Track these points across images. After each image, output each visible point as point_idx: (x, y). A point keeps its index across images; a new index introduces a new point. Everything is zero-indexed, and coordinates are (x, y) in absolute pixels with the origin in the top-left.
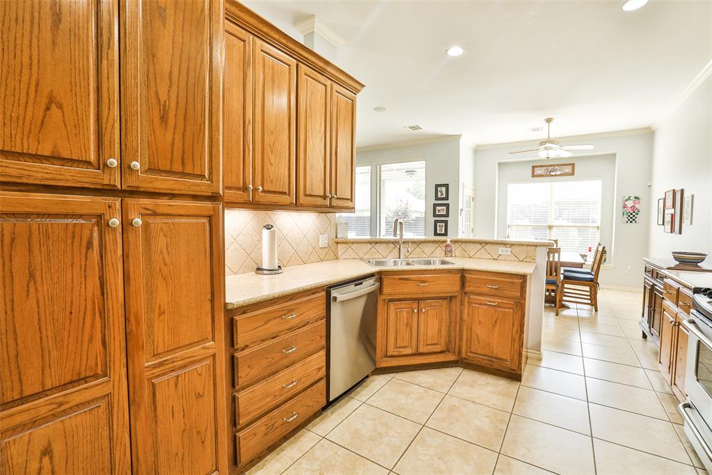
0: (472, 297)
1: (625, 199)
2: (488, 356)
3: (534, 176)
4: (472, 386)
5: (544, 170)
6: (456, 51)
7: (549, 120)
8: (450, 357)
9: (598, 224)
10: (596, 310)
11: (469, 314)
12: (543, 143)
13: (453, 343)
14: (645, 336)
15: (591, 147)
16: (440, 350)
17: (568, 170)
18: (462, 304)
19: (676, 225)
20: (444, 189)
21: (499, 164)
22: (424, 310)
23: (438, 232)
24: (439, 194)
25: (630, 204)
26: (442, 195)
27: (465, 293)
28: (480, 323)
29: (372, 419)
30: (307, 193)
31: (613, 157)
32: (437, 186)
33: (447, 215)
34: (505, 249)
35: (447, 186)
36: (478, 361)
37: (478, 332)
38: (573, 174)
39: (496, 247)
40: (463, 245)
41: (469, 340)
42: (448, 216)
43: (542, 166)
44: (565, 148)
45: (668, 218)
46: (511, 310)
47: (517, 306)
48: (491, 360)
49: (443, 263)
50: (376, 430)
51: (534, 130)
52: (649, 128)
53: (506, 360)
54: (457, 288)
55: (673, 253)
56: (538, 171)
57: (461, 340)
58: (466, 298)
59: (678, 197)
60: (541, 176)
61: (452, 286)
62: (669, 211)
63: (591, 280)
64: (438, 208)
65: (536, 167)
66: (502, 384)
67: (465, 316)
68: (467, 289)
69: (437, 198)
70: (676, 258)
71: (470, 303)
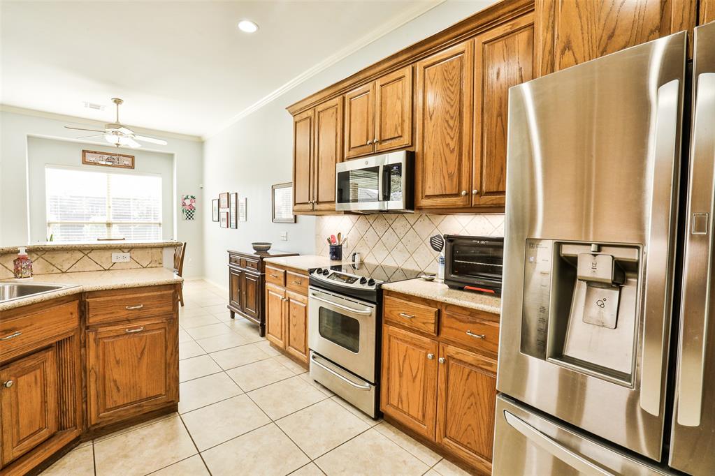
0: (100, 330)
1: (185, 197)
2: (135, 402)
3: (84, 162)
4: (126, 456)
7: (117, 101)
8: (70, 436)
9: (160, 220)
11: (97, 357)
12: (110, 125)
13: (71, 414)
14: (233, 316)
15: (164, 143)
16: (47, 436)
17: (127, 162)
18: (84, 345)
19: (232, 222)
21: (28, 137)
22: (9, 384)
25: (188, 202)
27: (87, 328)
28: (118, 362)
31: (171, 156)
34: (121, 254)
36: (119, 416)
37: (116, 377)
38: (132, 167)
39: (107, 254)
40: (47, 256)
41: (102, 394)
43: (95, 152)
44: (137, 137)
45: (223, 216)
46: (162, 331)
47: (169, 323)
48: (139, 406)
49: (23, 291)
51: (93, 106)
52: (199, 138)
53: (161, 395)
54: (74, 323)
55: (253, 244)
56: (89, 157)
57: (85, 400)
58: (92, 336)
60: (94, 164)
61: (62, 323)
65: (88, 151)
66: (158, 428)
67: (92, 361)
68: (92, 320)
70: (255, 248)
71: (96, 341)
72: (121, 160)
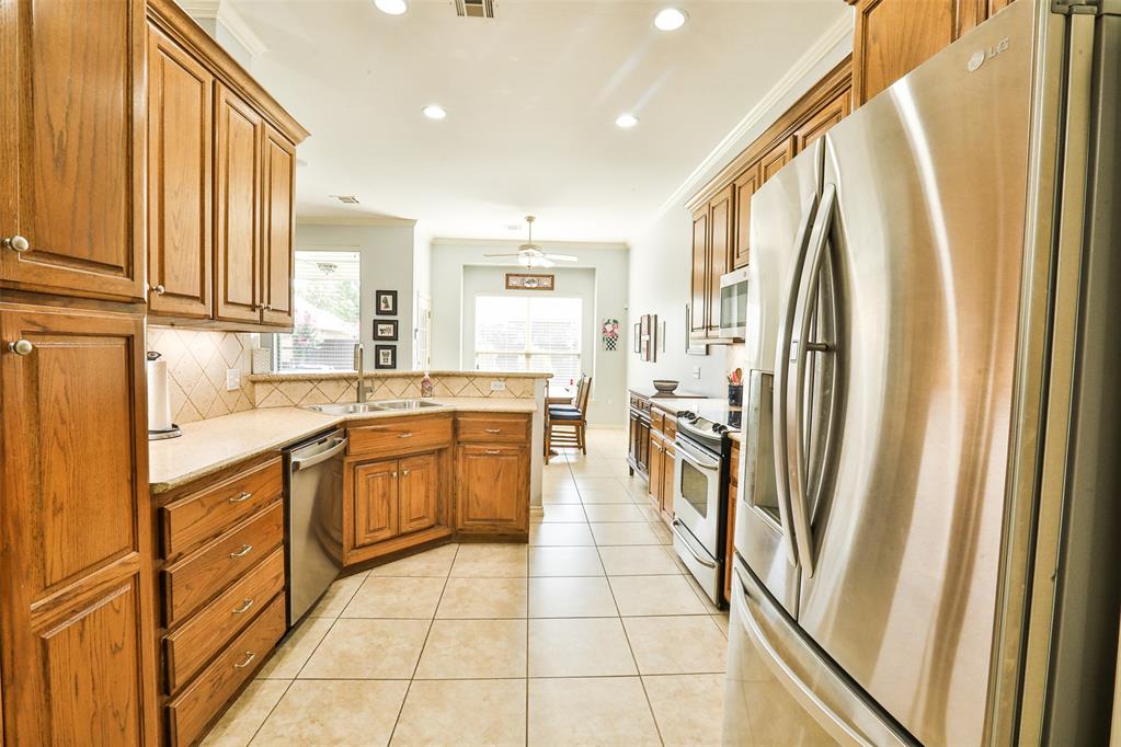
0: (467, 446)
1: (605, 322)
2: (491, 520)
3: (508, 287)
4: (476, 561)
5: (519, 281)
6: (435, 112)
7: (530, 219)
8: (443, 532)
9: (579, 351)
10: (585, 453)
11: (464, 470)
12: (523, 247)
13: (445, 513)
14: (632, 473)
15: (575, 259)
16: (427, 525)
17: (547, 283)
18: (455, 458)
19: (651, 352)
20: (390, 298)
21: (464, 267)
22: (406, 472)
23: (382, 363)
24: (383, 305)
25: (609, 328)
26: (387, 306)
27: (459, 443)
28: (479, 479)
29: (361, 634)
30: (230, 300)
31: (592, 272)
32: (379, 293)
33: (395, 338)
34: (497, 383)
35: (394, 294)
36: (478, 529)
37: (478, 493)
38: (552, 288)
39: (487, 381)
40: (444, 380)
41: (466, 504)
42: (397, 340)
43: (517, 275)
44: (548, 256)
45: (644, 345)
46: (516, 458)
47: (522, 452)
48: (494, 525)
49: (423, 405)
50: (372, 644)
51: (511, 228)
52: (624, 244)
53: (512, 520)
54: (449, 437)
55: (655, 382)
56: (513, 281)
57: (455, 507)
58: (461, 450)
59: (652, 323)
60: (517, 288)
61: (438, 435)
62: (645, 338)
63: (579, 418)
64: (380, 327)
65: (511, 275)
66: (507, 551)
67: (460, 474)
68: (461, 437)
69: (379, 312)
70: (657, 387)
71: (465, 455)
72: (543, 282)
